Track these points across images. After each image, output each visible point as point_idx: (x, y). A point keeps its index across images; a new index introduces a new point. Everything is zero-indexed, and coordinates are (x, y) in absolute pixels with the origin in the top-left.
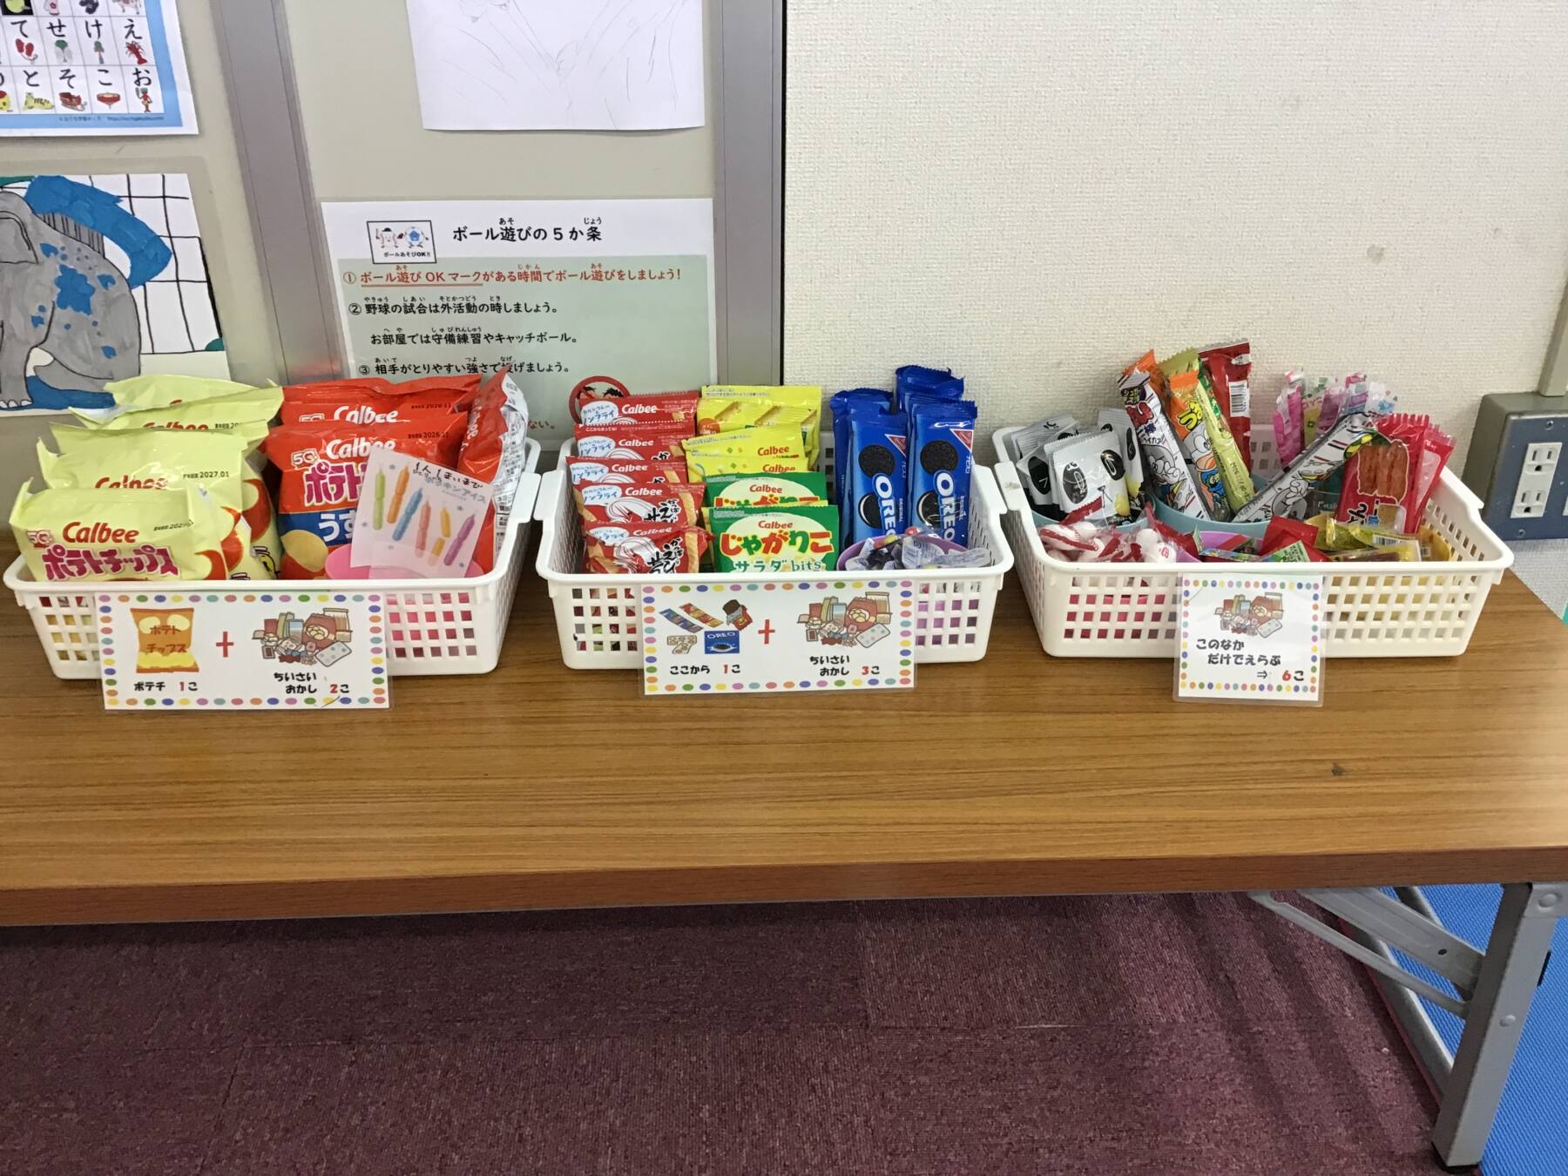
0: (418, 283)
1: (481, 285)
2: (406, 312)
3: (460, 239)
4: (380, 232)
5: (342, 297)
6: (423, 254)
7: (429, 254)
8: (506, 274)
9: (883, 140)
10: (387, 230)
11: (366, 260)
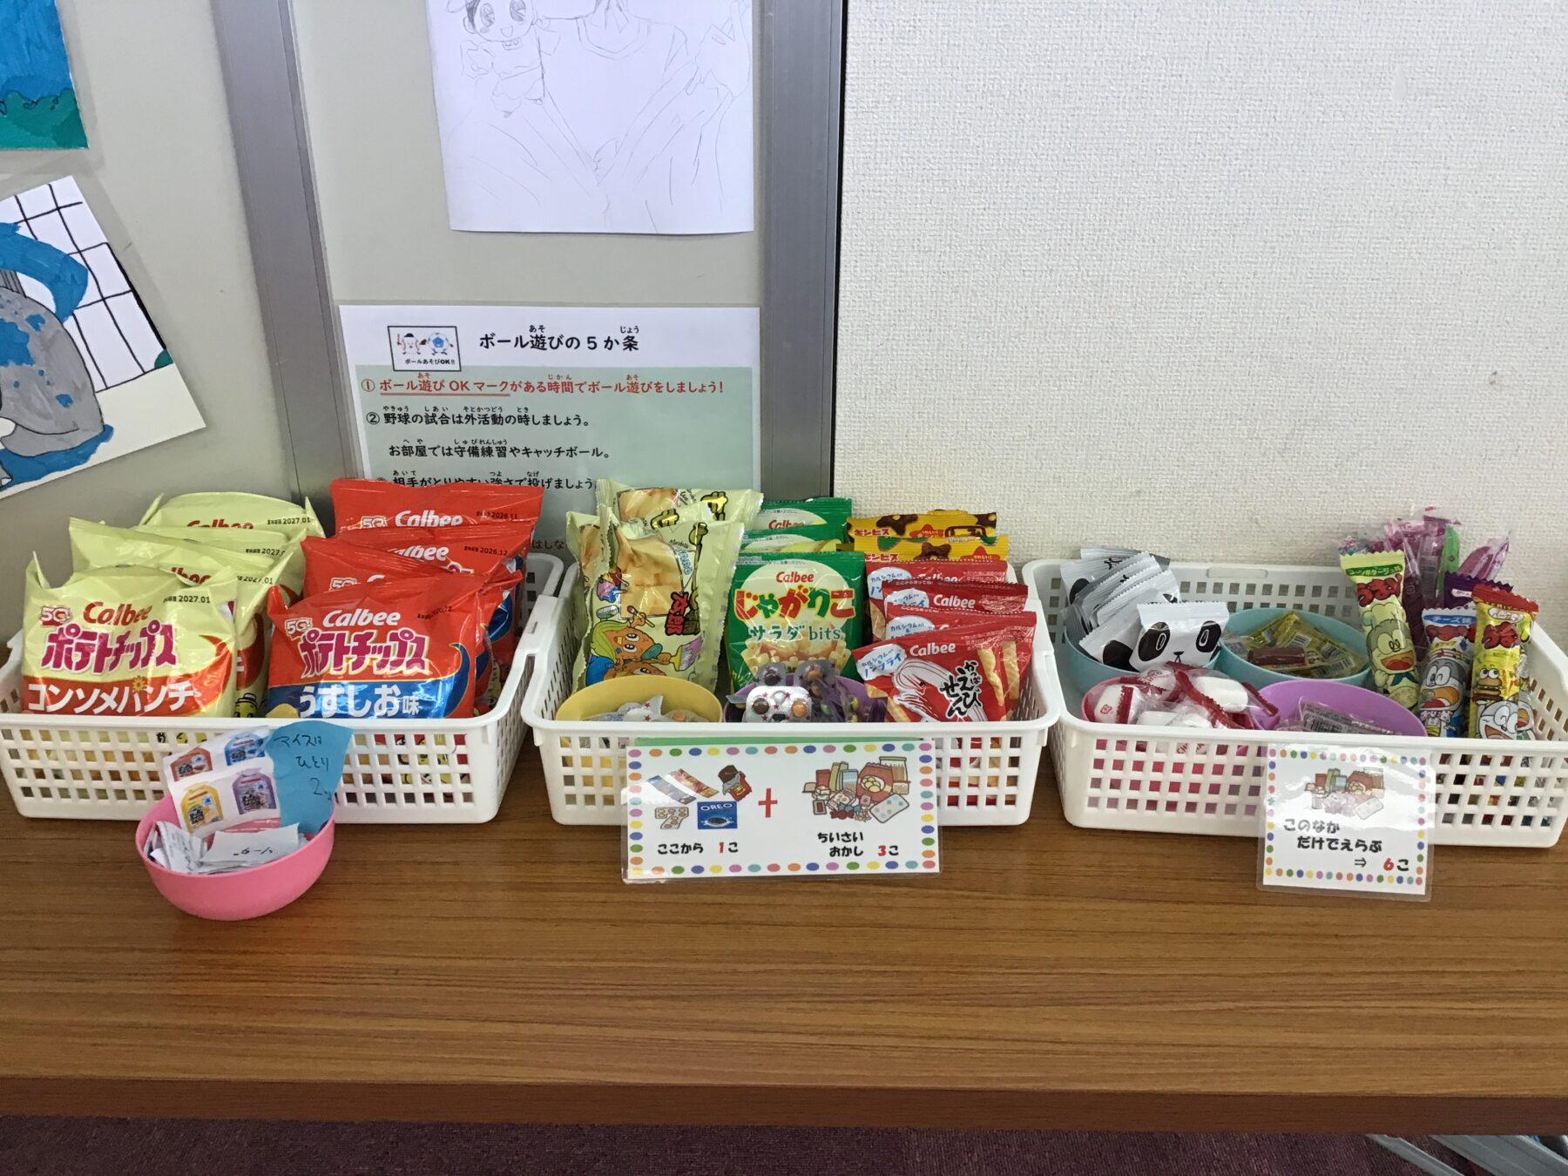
0: (443, 391)
1: (508, 395)
2: (427, 422)
3: (487, 347)
4: (402, 337)
5: (359, 404)
6: (447, 362)
7: (453, 361)
8: (535, 384)
9: (948, 249)
10: (410, 335)
11: (386, 367)
